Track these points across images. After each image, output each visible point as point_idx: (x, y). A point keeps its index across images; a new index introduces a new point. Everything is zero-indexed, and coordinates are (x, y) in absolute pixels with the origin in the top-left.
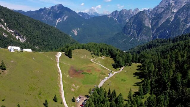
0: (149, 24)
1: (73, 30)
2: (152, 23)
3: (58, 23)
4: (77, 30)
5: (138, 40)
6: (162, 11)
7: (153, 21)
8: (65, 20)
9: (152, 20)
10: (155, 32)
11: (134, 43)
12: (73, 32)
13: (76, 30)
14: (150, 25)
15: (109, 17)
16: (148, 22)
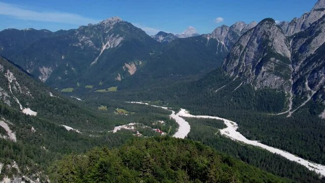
0: (286, 48)
1: (127, 66)
2: (293, 47)
3: (104, 51)
4: (136, 66)
5: (256, 88)
6: (321, 16)
7: (296, 42)
8: (117, 46)
9: (294, 40)
10: (301, 69)
11: (243, 96)
12: (127, 69)
13: (135, 64)
14: (289, 52)
15: (208, 38)
16: (283, 44)
